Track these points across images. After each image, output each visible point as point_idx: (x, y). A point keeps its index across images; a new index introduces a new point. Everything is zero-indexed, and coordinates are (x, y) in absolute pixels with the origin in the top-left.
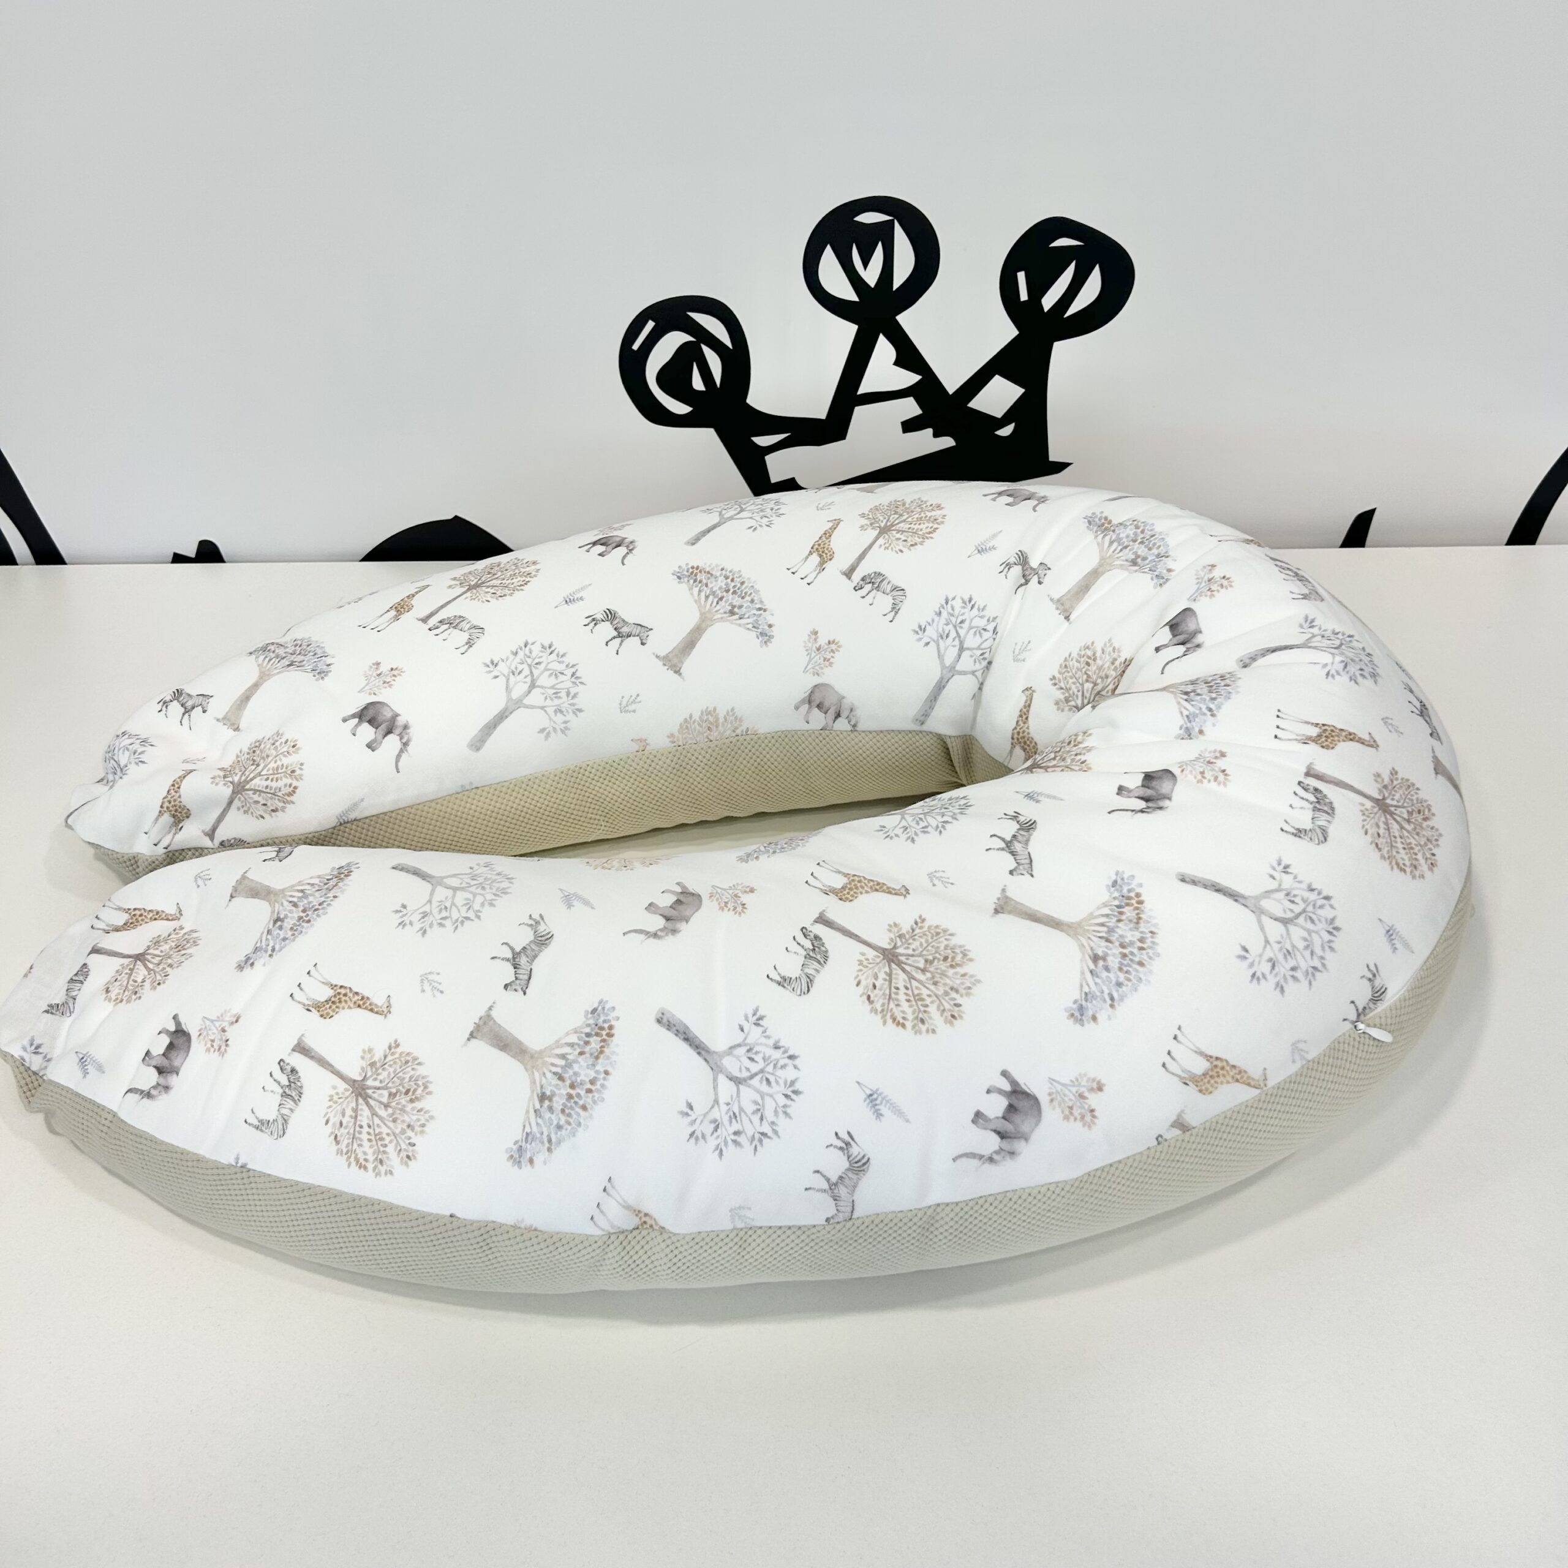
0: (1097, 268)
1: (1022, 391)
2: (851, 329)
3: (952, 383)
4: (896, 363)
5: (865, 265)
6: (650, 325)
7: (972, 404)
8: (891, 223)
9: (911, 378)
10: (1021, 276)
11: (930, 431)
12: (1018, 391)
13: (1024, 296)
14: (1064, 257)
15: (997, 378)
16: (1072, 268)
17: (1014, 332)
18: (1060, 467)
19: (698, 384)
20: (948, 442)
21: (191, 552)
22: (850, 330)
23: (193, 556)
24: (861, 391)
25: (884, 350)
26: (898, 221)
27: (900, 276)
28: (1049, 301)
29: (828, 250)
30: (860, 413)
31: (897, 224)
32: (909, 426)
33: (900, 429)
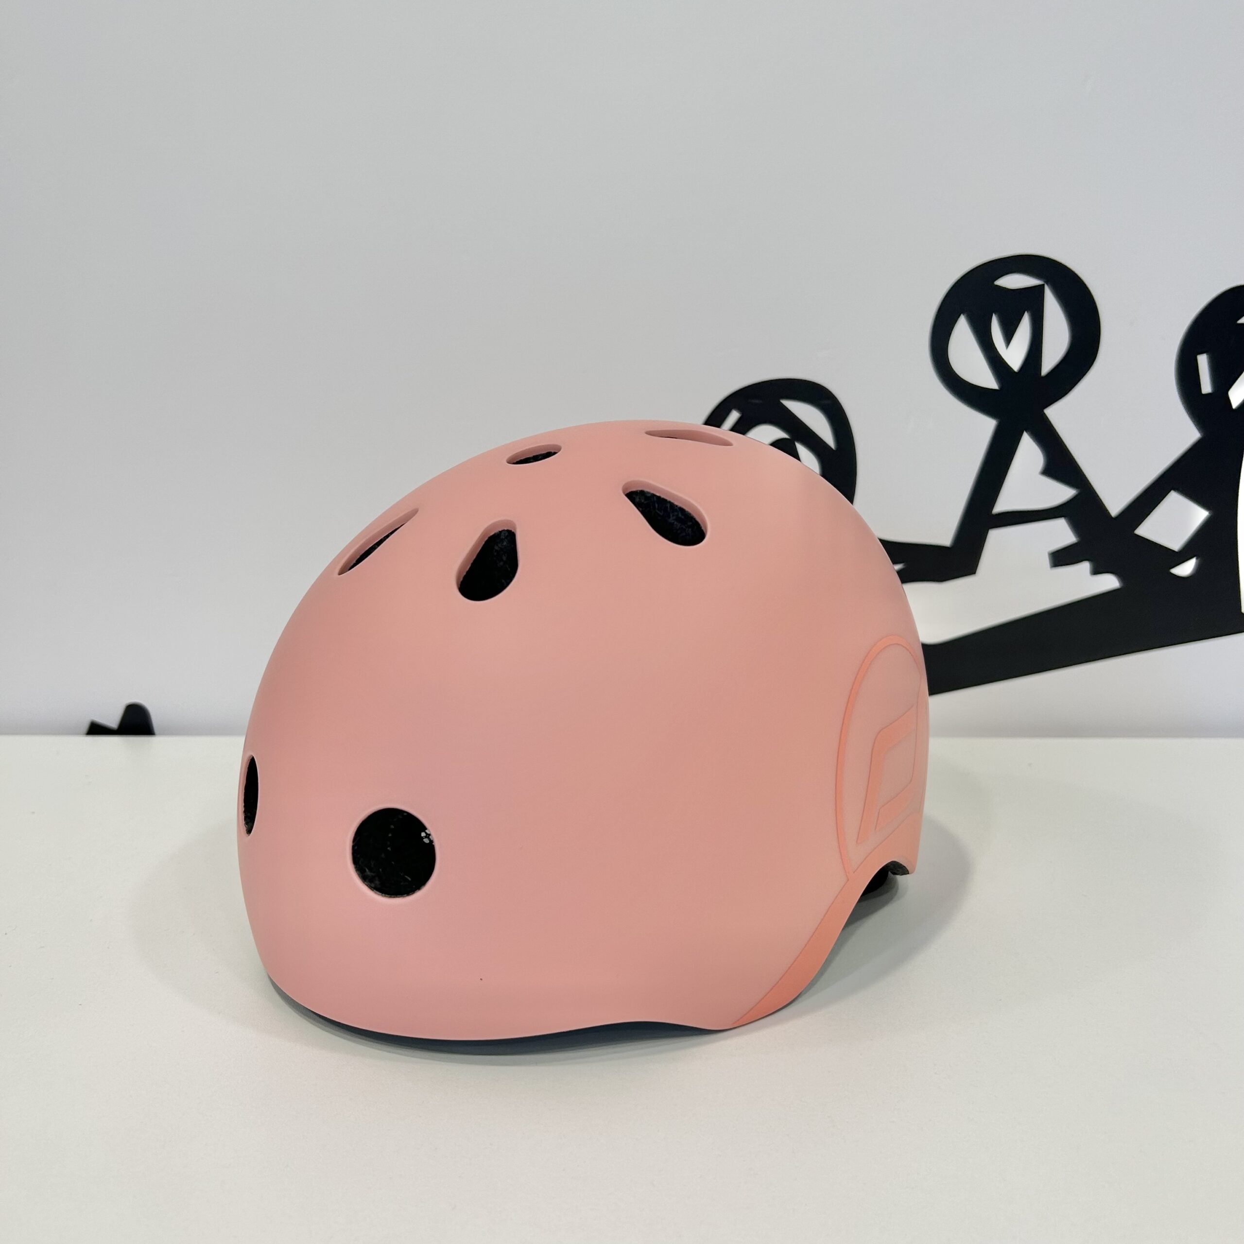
1: (1205, 514)
3: (1115, 500)
5: (1008, 341)
6: (734, 416)
8: (1039, 290)
9: (1063, 493)
10: (1203, 361)
11: (1085, 567)
12: (1200, 515)
13: (1206, 387)
15: (1173, 495)
20: (1109, 582)
21: (113, 720)
22: (984, 427)
23: (113, 723)
24: (998, 508)
25: (1028, 454)
26: (1050, 286)
27: (1051, 358)
28: (1237, 394)
29: (963, 321)
30: (996, 538)
31: (1048, 290)
32: (1060, 558)
33: (1046, 561)
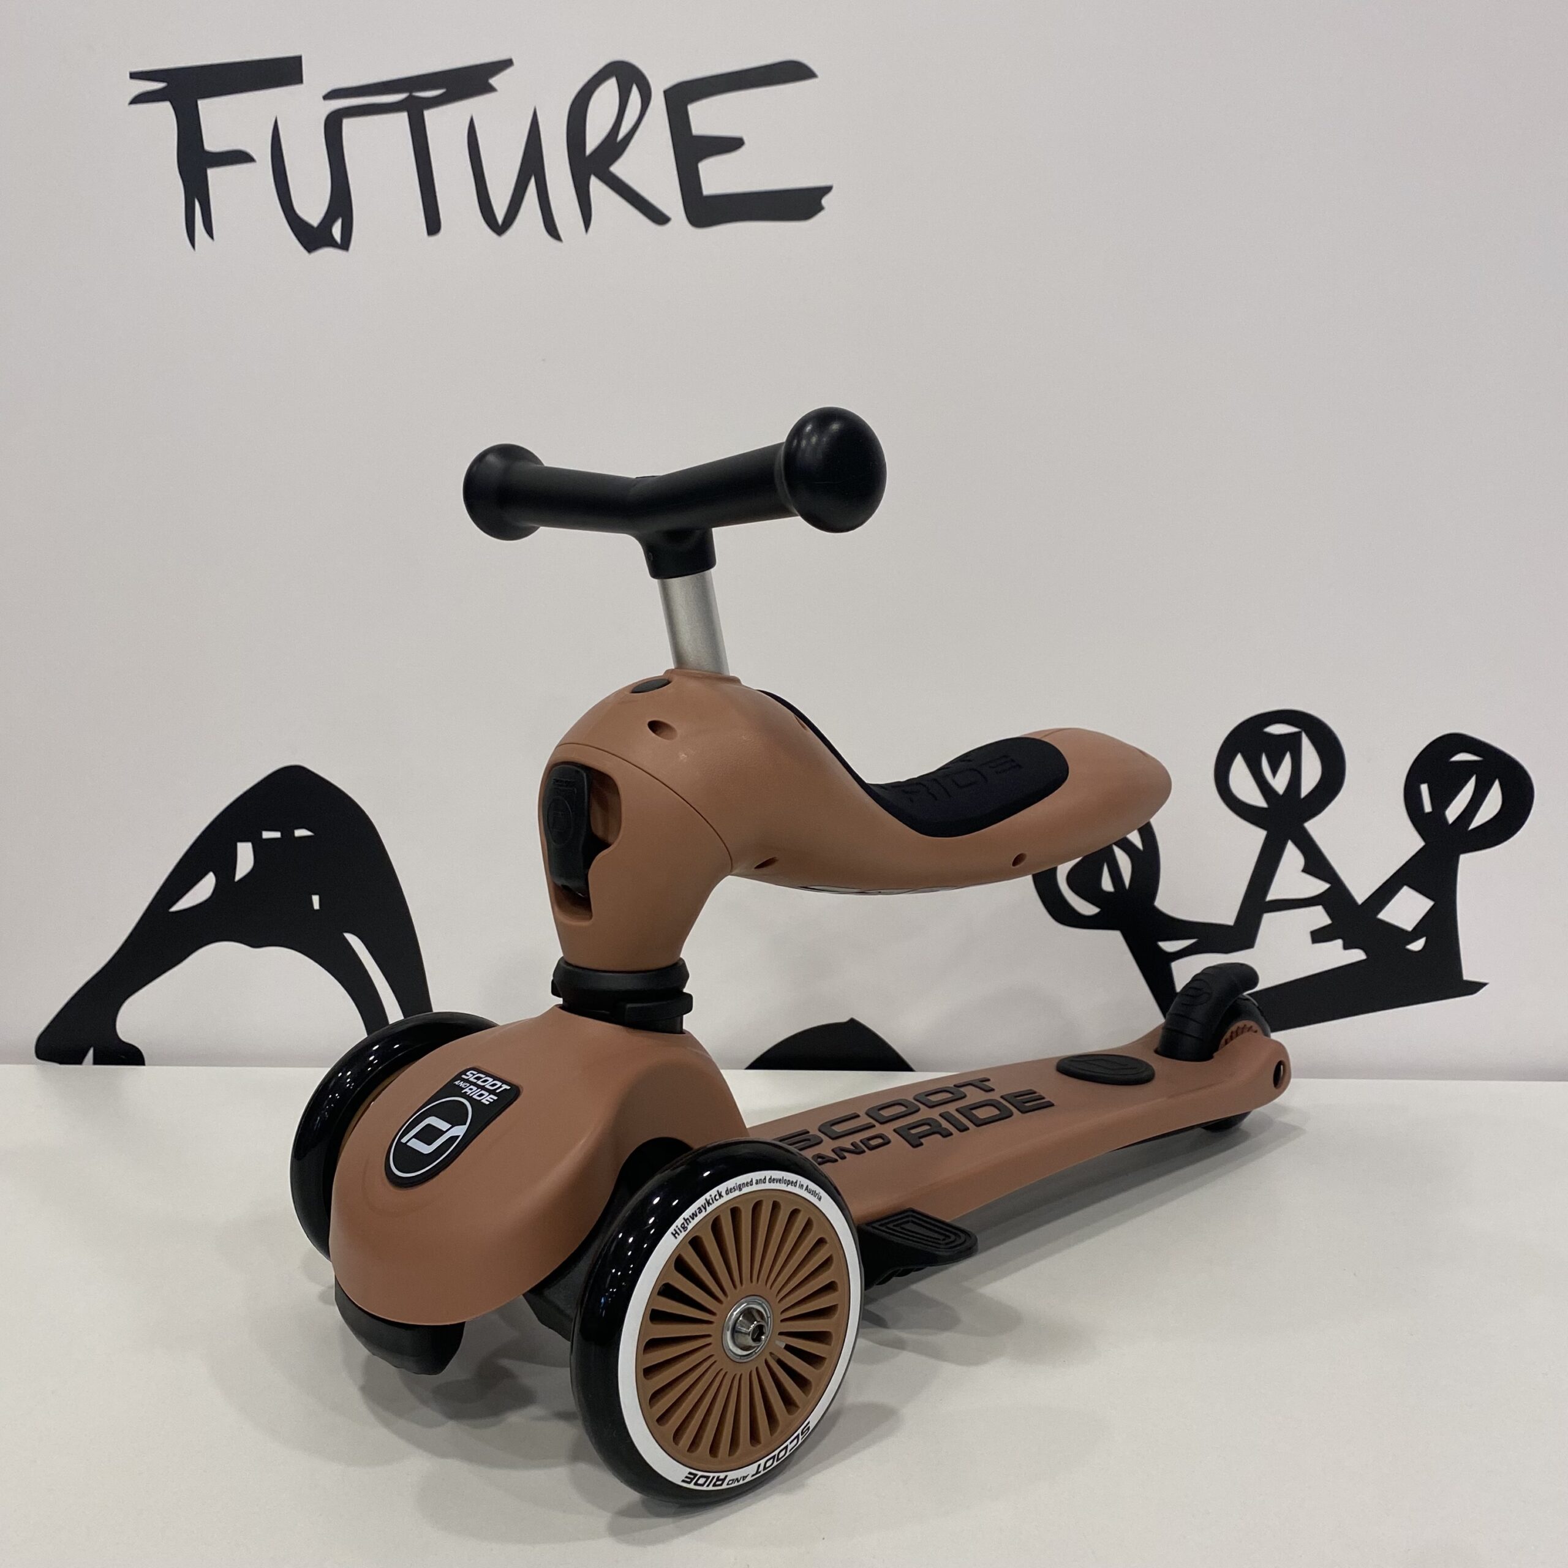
0: (1497, 784)
1: (1429, 903)
2: (1260, 835)
3: (1361, 891)
4: (1304, 871)
5: (1274, 772)
7: (1381, 916)
8: (1299, 735)
9: (1318, 887)
10: (1424, 788)
11: (1339, 943)
12: (1426, 903)
13: (1428, 808)
14: (1466, 769)
15: (1405, 890)
16: (1472, 781)
17: (1419, 843)
18: (1474, 987)
19: (1107, 885)
20: (1357, 955)
22: (1257, 836)
24: (1270, 897)
25: (1292, 857)
26: (1305, 733)
28: (1453, 813)
29: (1239, 757)
30: (1269, 920)
31: (1304, 736)
32: (1319, 936)
33: (1309, 939)
